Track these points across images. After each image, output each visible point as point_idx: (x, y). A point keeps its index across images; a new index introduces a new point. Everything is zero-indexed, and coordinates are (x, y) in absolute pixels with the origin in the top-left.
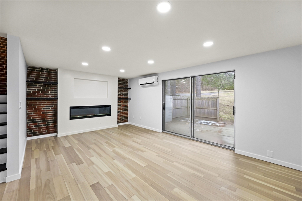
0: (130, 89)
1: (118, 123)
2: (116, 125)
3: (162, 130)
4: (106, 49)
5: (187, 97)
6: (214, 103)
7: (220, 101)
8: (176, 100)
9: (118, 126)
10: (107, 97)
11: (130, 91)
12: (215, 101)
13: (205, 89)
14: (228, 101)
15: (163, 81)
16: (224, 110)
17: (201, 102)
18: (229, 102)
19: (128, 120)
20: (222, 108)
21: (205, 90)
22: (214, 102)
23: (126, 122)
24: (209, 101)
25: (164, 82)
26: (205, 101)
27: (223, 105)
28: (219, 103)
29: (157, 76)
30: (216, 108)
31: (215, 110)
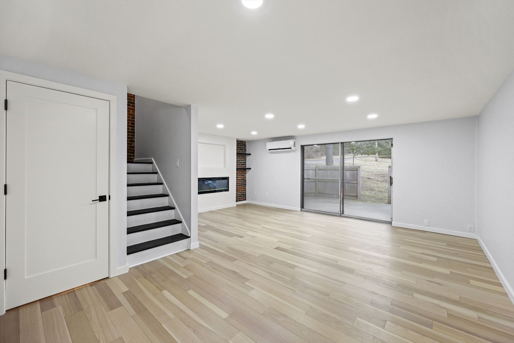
0: (250, 154)
1: (237, 201)
2: (234, 204)
3: (300, 208)
4: (269, 116)
5: (315, 166)
6: (353, 175)
7: (362, 174)
9: (237, 205)
10: (225, 166)
11: (248, 158)
12: (355, 172)
14: (368, 172)
15: (301, 146)
18: (370, 174)
19: (246, 198)
23: (243, 200)
25: (303, 147)
27: (364, 177)
29: (294, 140)
30: (357, 181)
31: (355, 185)
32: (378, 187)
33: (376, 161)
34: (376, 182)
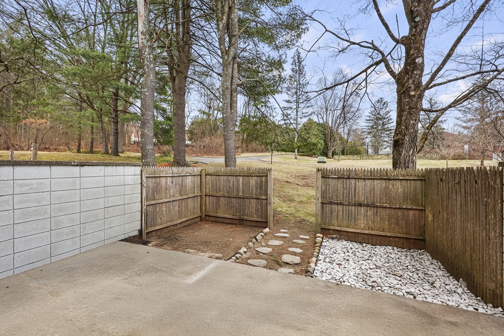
5: (200, 169)
6: (261, 184)
7: (274, 175)
8: (162, 179)
12: (264, 179)
13: (251, 149)
14: (288, 173)
16: (282, 193)
17: (232, 181)
18: (289, 176)
20: (279, 189)
21: (252, 152)
22: (262, 181)
24: (250, 177)
26: (241, 178)
27: (279, 180)
28: (273, 176)
30: (267, 195)
31: (264, 202)
32: (299, 195)
33: (296, 158)
34: (296, 187)
